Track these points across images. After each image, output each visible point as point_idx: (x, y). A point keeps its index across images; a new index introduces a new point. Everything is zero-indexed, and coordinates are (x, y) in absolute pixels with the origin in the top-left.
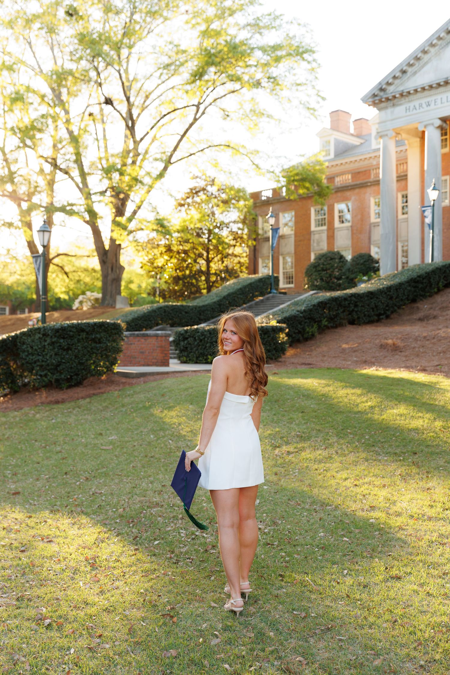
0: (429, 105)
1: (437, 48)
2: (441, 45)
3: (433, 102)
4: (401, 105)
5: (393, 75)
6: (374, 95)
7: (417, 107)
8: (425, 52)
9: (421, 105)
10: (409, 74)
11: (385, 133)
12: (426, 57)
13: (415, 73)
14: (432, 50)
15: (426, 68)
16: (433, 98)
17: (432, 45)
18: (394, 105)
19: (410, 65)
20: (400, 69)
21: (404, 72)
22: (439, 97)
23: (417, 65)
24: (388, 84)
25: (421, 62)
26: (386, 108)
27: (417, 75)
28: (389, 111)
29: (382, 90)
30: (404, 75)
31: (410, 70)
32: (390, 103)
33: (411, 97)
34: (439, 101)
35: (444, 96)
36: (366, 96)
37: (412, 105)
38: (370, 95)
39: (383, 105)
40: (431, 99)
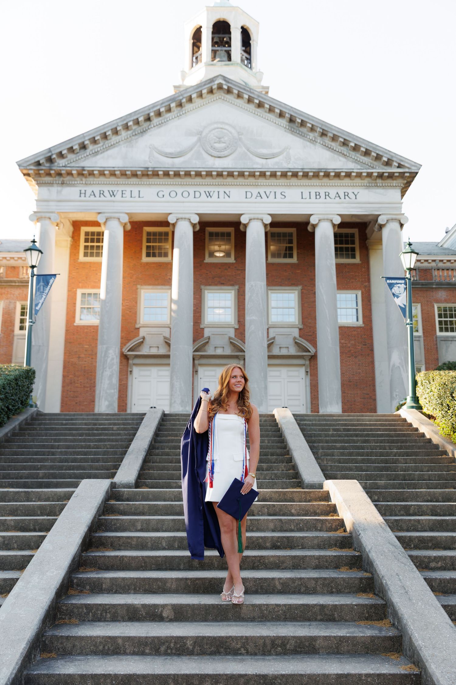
0: (113, 194)
1: (129, 132)
2: (135, 130)
3: (120, 193)
4: (74, 185)
5: (70, 146)
6: (38, 164)
7: (97, 194)
8: (116, 132)
9: (102, 193)
10: (88, 151)
11: (48, 215)
12: (114, 139)
13: (96, 153)
14: (124, 134)
15: (110, 152)
16: (120, 188)
17: (126, 127)
18: (63, 183)
19: (94, 141)
20: (80, 141)
21: (83, 147)
22: (128, 189)
23: (101, 144)
24: (61, 155)
25: (107, 142)
26: (51, 184)
27: (99, 157)
28: (54, 189)
29: (50, 160)
30: (82, 151)
31: (91, 148)
32: (59, 180)
33: (91, 179)
34: (128, 194)
35: (135, 190)
36: (25, 161)
37: (89, 190)
38: (33, 161)
39: (48, 179)
40: (118, 189)
